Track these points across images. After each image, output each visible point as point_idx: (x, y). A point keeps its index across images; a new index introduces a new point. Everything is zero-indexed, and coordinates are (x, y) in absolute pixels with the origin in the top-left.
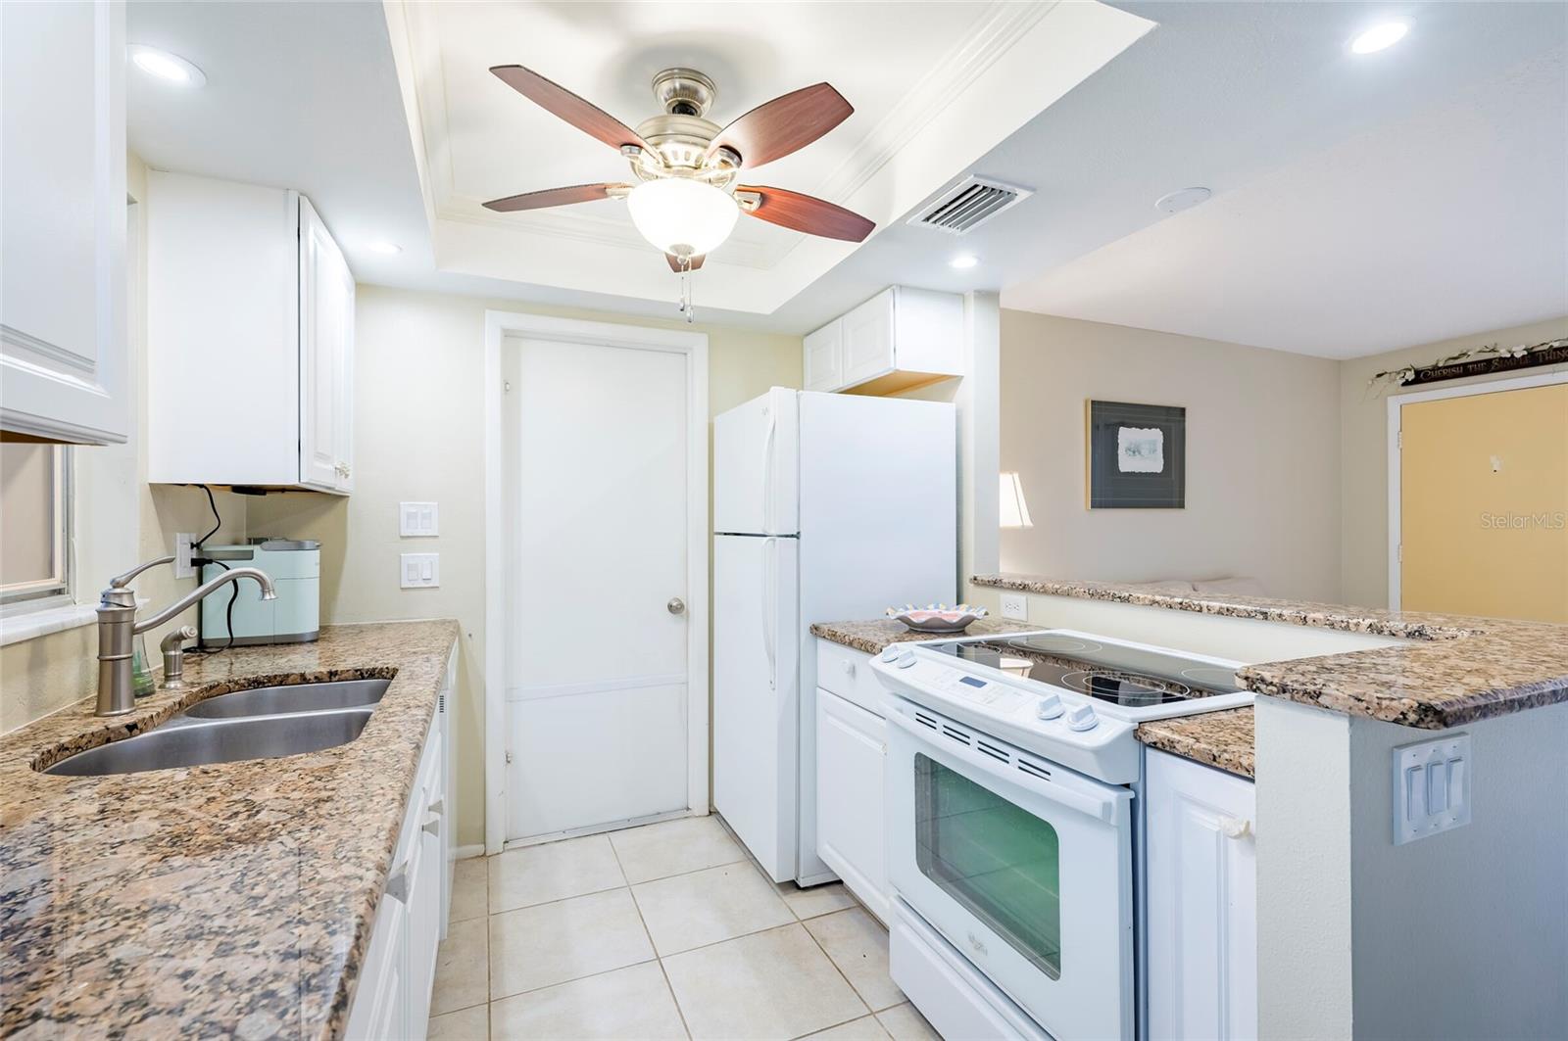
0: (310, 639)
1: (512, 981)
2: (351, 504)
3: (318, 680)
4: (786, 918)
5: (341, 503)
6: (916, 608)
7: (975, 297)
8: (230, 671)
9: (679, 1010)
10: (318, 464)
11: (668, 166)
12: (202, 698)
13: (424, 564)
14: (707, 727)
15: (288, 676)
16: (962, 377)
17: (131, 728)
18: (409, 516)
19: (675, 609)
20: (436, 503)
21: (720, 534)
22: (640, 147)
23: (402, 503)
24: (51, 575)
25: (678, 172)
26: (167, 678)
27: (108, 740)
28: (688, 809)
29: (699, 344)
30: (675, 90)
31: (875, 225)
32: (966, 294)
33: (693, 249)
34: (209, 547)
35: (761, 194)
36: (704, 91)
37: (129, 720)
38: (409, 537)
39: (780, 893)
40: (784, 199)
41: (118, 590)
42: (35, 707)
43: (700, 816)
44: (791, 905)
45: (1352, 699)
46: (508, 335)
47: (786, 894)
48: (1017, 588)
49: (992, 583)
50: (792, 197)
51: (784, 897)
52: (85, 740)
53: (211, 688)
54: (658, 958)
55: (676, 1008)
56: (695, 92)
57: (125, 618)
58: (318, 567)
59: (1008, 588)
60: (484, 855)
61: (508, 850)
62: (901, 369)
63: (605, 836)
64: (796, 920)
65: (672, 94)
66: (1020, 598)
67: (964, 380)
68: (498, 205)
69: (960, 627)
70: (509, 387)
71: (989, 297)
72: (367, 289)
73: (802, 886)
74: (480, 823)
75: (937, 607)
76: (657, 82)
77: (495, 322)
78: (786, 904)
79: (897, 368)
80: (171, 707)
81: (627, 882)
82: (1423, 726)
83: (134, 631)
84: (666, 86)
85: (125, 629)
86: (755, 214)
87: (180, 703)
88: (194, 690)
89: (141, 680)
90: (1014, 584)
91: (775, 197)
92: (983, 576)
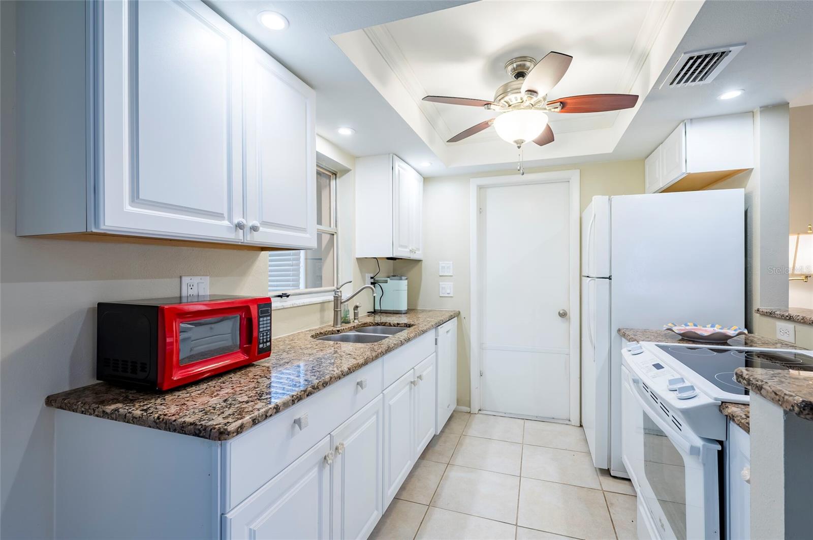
0: (404, 312)
1: (459, 460)
2: (424, 264)
3: (394, 326)
4: (596, 486)
5: (420, 263)
6: (695, 325)
7: (761, 112)
8: (374, 319)
9: (518, 500)
10: (399, 249)
11: (510, 106)
12: (362, 327)
13: (447, 288)
14: (579, 380)
15: (386, 323)
16: (753, 169)
17: (338, 331)
18: (443, 267)
19: (563, 315)
20: (451, 262)
21: (585, 276)
22: (491, 104)
23: (440, 262)
24: (334, 286)
25: (514, 107)
26: (355, 319)
27: (333, 334)
28: (569, 421)
29: (575, 175)
30: (514, 68)
31: (638, 96)
32: (755, 111)
33: (523, 140)
34: (377, 278)
35: (561, 102)
36: (528, 64)
37: (338, 329)
38: (442, 276)
39: (599, 474)
40: (574, 101)
41: (338, 290)
42: (322, 322)
43: (574, 426)
44: (601, 481)
45: (773, 393)
46: (480, 188)
47: (602, 476)
48: (785, 319)
49: (768, 314)
50: (578, 98)
51: (600, 477)
52: (327, 332)
53: (365, 324)
54: (520, 477)
55: (517, 498)
56: (523, 66)
57: (339, 298)
58: (407, 287)
59: (779, 318)
60: (470, 412)
61: (480, 414)
62: (692, 172)
63: (523, 421)
64: (601, 489)
65: (513, 70)
66: (790, 326)
67: (753, 171)
68: (455, 139)
69: (724, 340)
70: (481, 211)
71: (778, 108)
72: (427, 179)
73: (612, 474)
74: (468, 399)
75: (713, 326)
76: (506, 67)
77: (475, 182)
78: (599, 480)
79: (688, 172)
80: (350, 327)
81: (523, 442)
82: (802, 416)
83: (341, 303)
84: (510, 68)
85: (339, 301)
86: (561, 112)
87: (354, 327)
88: (360, 324)
89: (347, 319)
90: (783, 316)
91: (568, 101)
92: (764, 309)
